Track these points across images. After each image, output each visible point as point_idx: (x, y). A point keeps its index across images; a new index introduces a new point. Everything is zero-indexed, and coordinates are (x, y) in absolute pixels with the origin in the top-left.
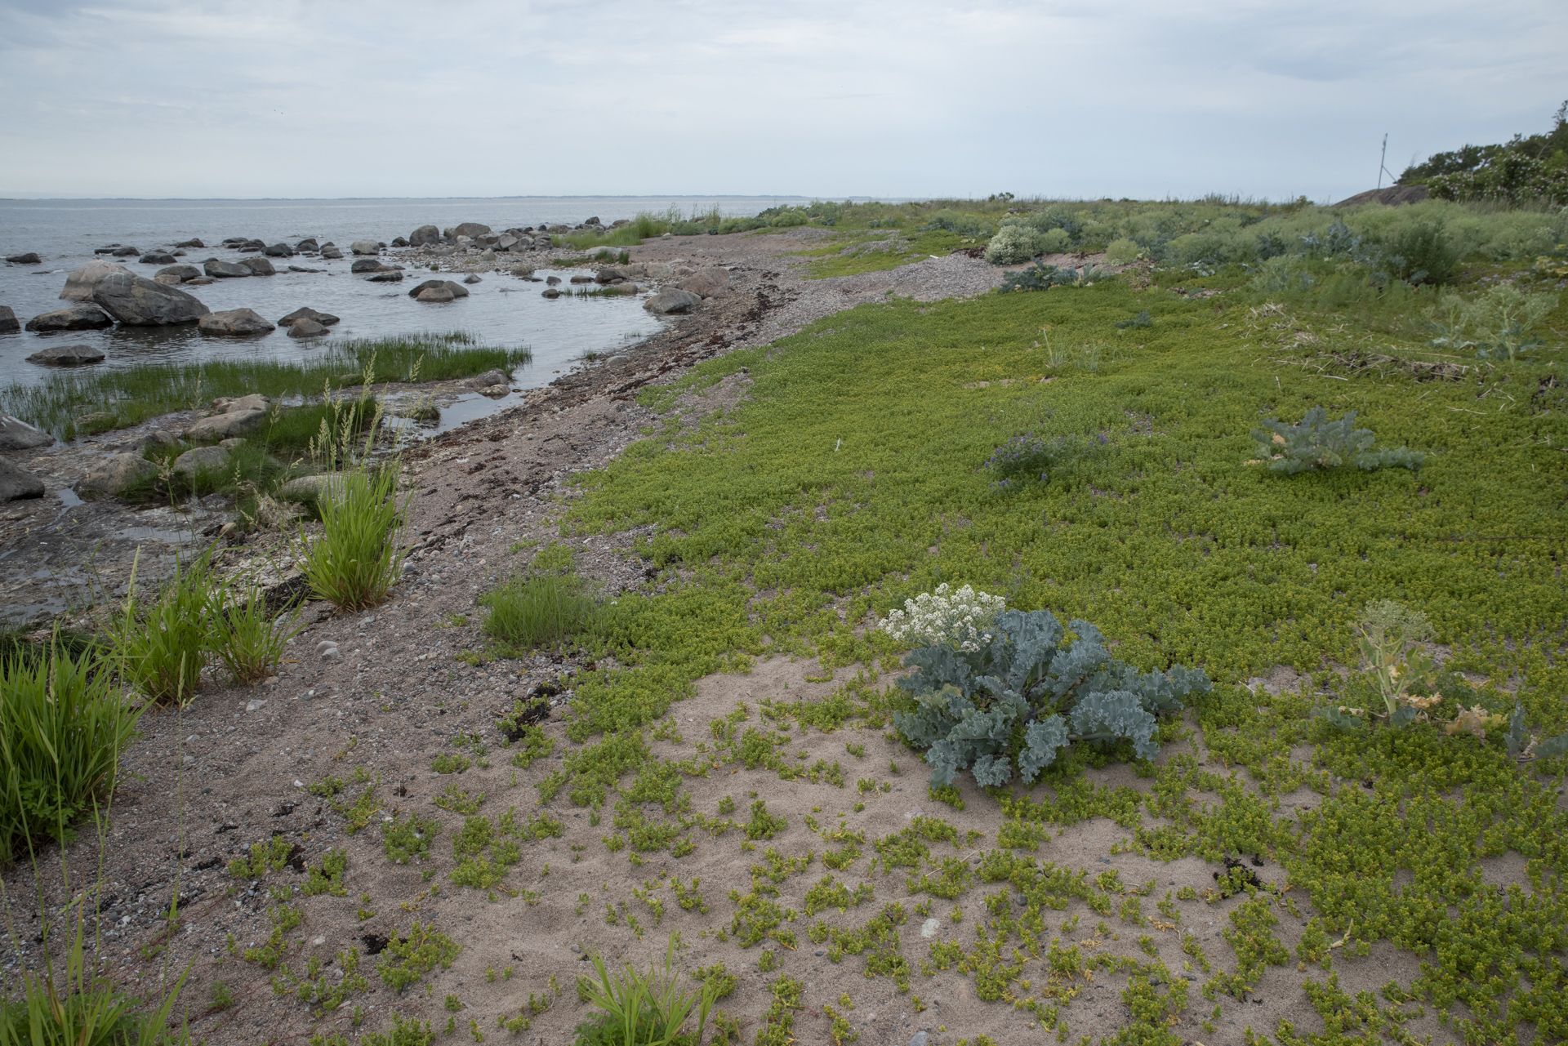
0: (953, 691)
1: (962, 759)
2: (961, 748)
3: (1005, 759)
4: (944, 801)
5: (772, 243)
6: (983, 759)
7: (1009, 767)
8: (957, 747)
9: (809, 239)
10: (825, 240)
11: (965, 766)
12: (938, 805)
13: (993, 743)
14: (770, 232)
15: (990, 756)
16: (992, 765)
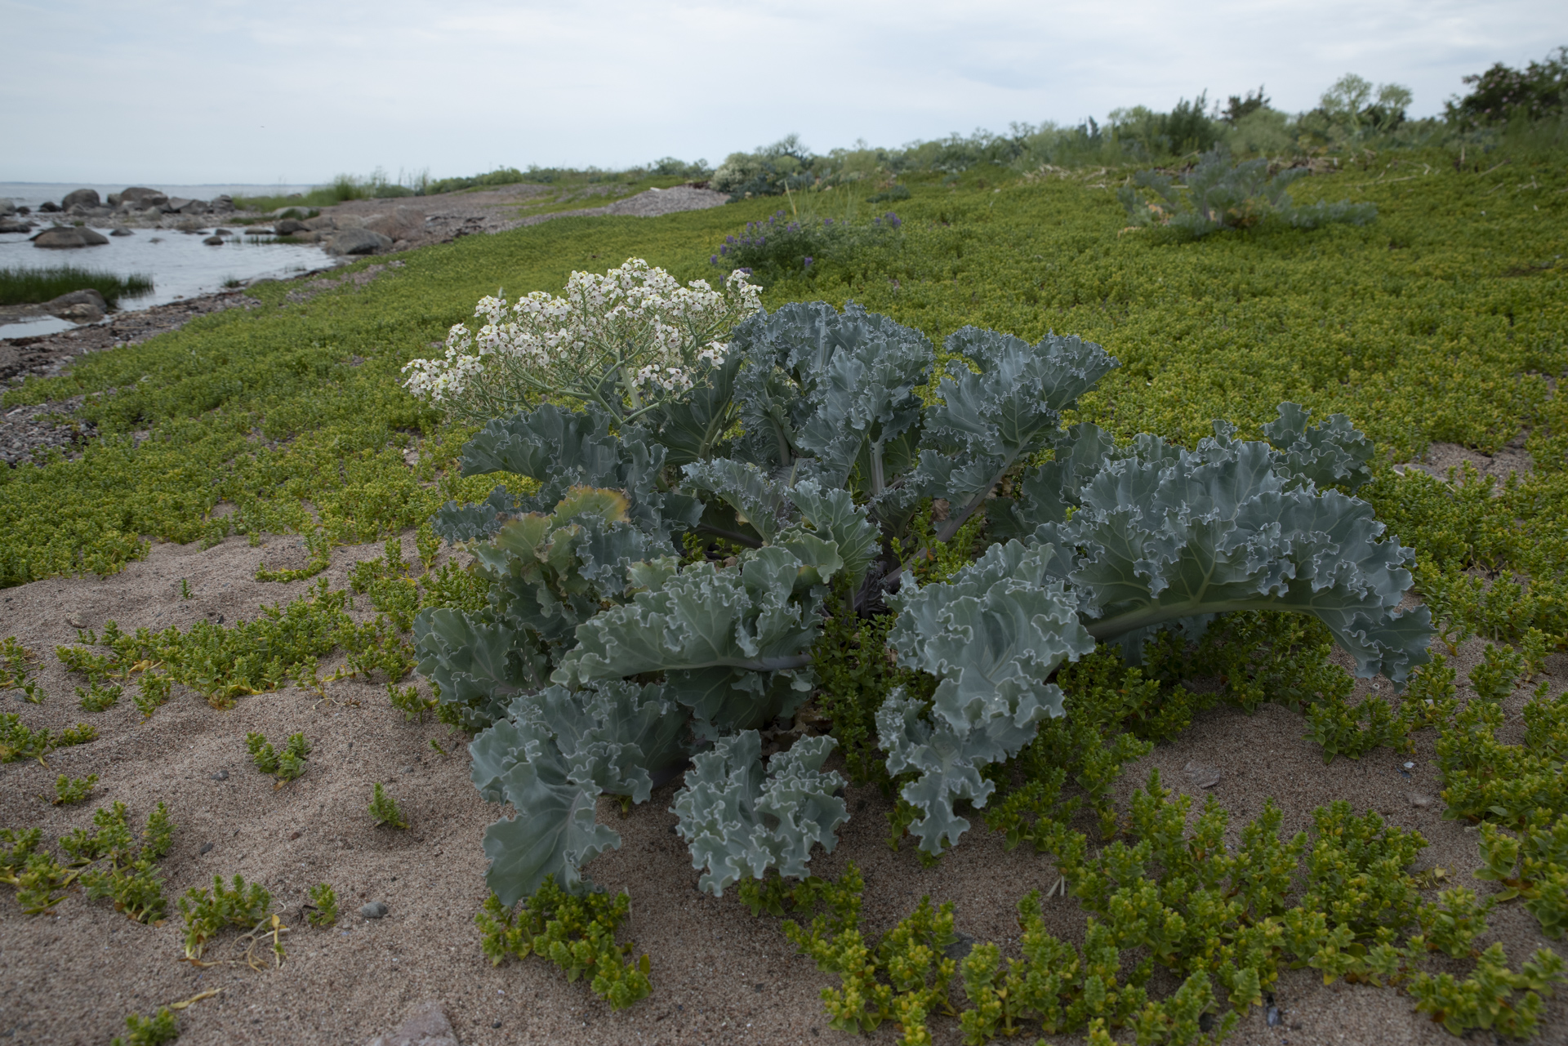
0: (598, 505)
1: (625, 761)
2: (623, 711)
3: (808, 748)
4: (547, 963)
5: (484, 197)
6: (721, 751)
7: (835, 779)
8: (603, 708)
9: (523, 193)
10: (540, 195)
11: (641, 788)
12: (524, 982)
13: (753, 685)
14: (482, 190)
15: (747, 738)
16: (760, 773)
